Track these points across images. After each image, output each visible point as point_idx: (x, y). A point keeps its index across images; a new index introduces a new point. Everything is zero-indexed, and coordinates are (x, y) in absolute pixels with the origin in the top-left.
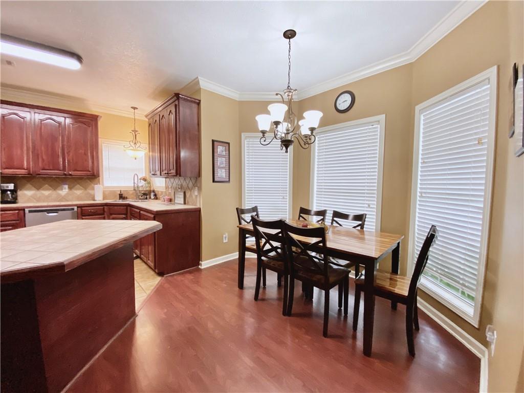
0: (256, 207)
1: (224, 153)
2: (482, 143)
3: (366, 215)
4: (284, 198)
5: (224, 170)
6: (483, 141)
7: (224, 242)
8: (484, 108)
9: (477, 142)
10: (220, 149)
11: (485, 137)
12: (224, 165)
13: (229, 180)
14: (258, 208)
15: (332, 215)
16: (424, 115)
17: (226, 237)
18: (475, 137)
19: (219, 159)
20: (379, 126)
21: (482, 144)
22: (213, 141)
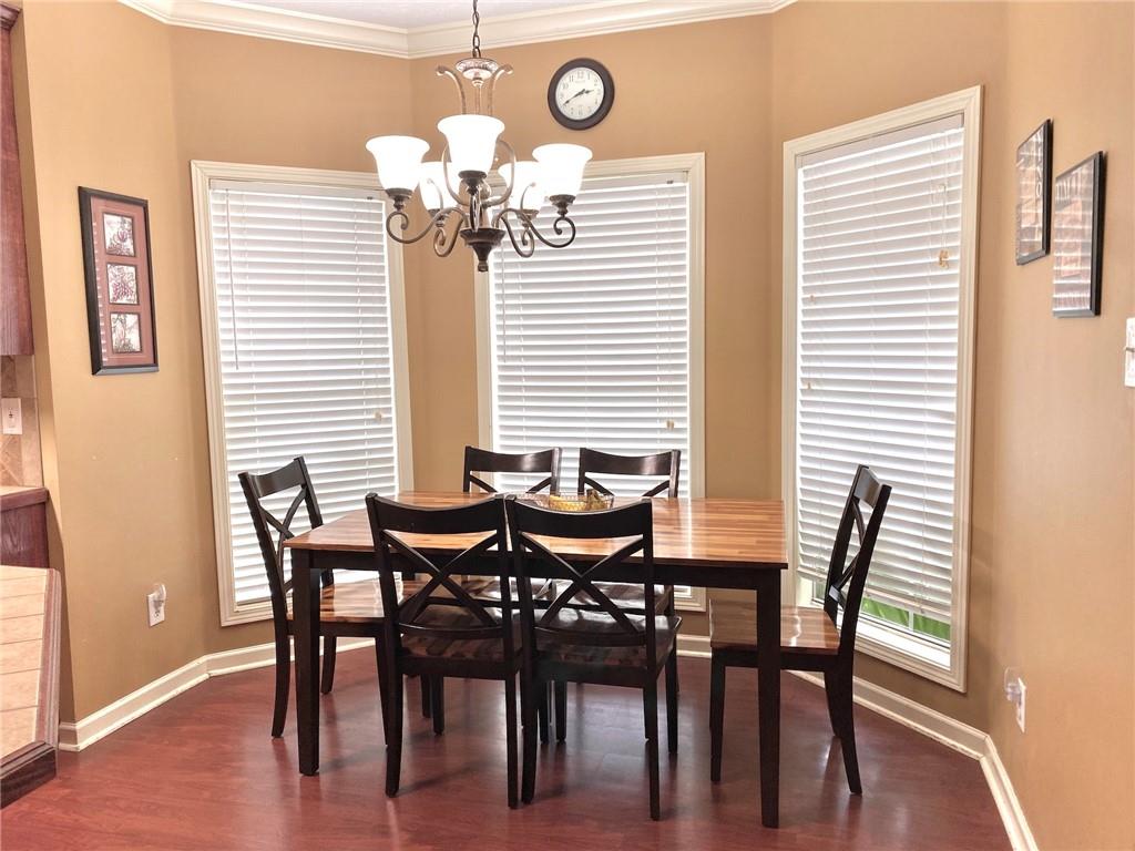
0: (299, 461)
1: (129, 244)
2: (947, 262)
3: (679, 452)
4: (378, 419)
5: (131, 320)
6: (950, 258)
7: (154, 621)
8: (951, 181)
9: (937, 259)
10: (113, 228)
11: (954, 250)
12: (131, 298)
13: (155, 362)
14: (307, 462)
15: (577, 465)
16: (804, 171)
17: (158, 603)
18: (931, 247)
19: (113, 271)
20: (687, 184)
21: (948, 264)
22: (84, 196)
